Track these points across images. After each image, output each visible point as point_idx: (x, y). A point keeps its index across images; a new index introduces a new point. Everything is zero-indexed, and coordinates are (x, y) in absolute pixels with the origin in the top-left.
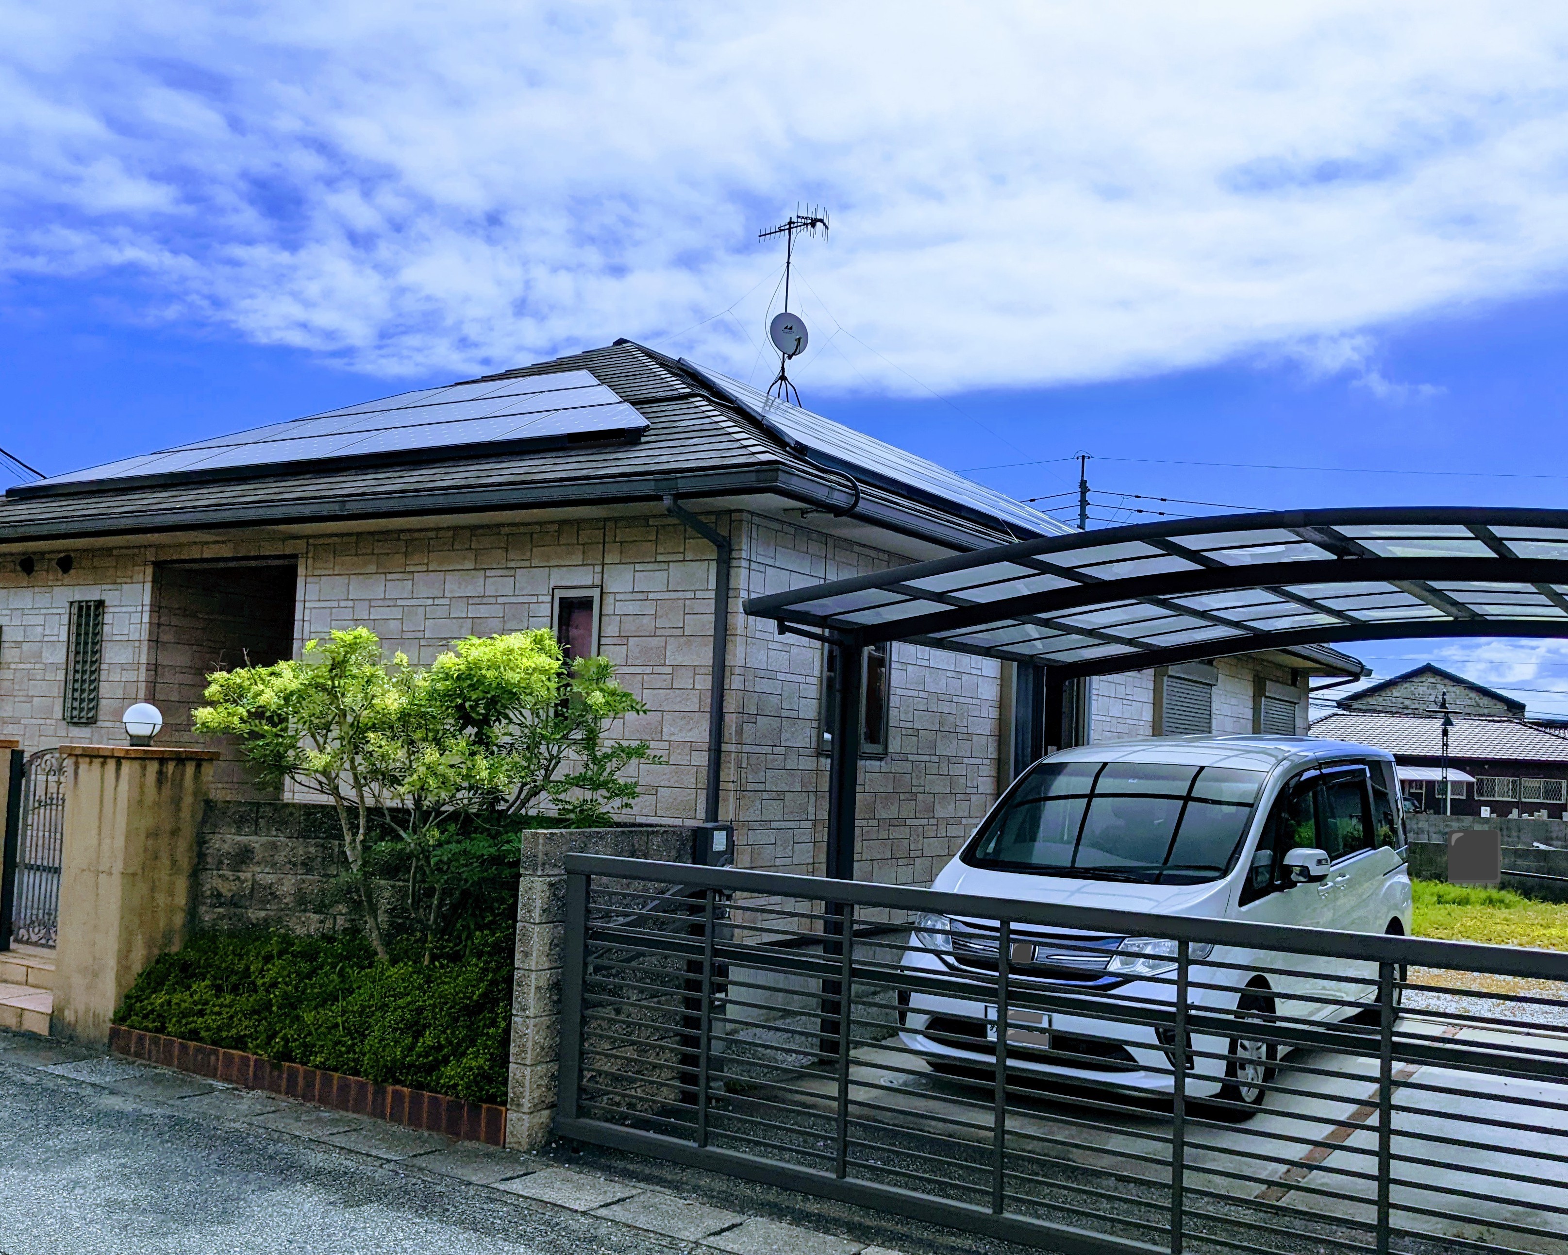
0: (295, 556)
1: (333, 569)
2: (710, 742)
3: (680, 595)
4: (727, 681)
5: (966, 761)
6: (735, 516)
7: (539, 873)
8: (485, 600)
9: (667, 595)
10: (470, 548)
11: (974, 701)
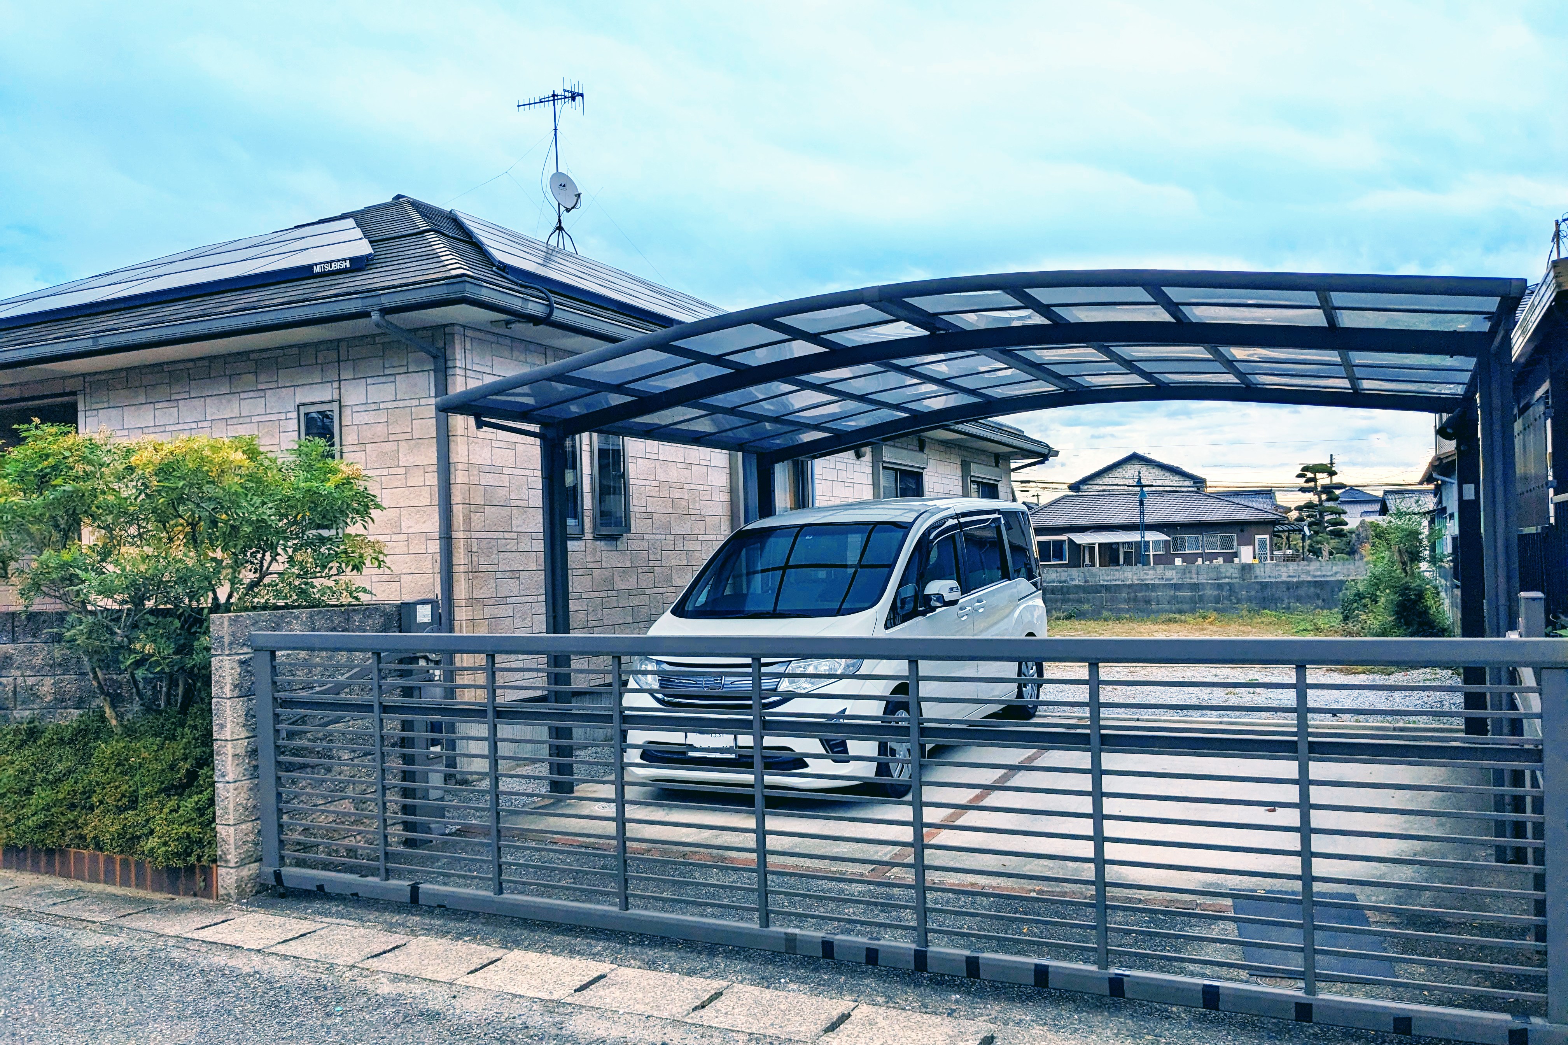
0: (74, 393)
1: (108, 402)
2: (440, 532)
3: (407, 403)
4: (452, 477)
5: (700, 537)
6: (447, 330)
7: (227, 653)
8: (241, 420)
9: (395, 405)
10: (225, 375)
11: (706, 488)
